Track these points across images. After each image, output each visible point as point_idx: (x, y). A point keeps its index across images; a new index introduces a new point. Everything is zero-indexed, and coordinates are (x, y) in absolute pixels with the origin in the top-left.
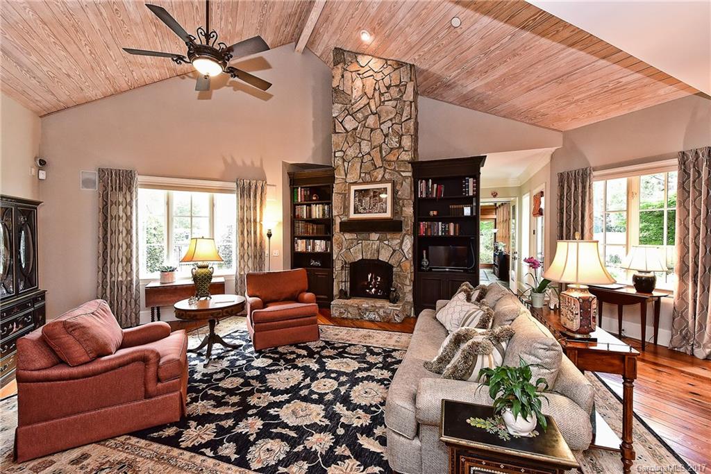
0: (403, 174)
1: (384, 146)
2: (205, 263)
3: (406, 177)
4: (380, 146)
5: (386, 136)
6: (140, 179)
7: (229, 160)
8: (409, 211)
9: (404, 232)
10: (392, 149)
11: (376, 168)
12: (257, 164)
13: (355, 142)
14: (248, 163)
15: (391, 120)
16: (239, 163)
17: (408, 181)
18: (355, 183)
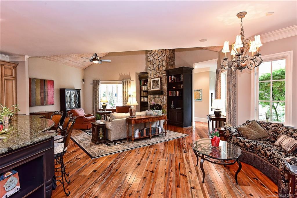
0: (164, 74)
1: (159, 65)
2: (105, 103)
3: (164, 75)
4: (158, 65)
5: (159, 62)
6: (101, 82)
7: (121, 74)
8: (165, 87)
9: (164, 95)
10: (161, 66)
11: (157, 73)
12: (128, 74)
13: (153, 64)
14: (126, 74)
15: (161, 56)
16: (123, 75)
17: (165, 77)
18: (153, 78)
